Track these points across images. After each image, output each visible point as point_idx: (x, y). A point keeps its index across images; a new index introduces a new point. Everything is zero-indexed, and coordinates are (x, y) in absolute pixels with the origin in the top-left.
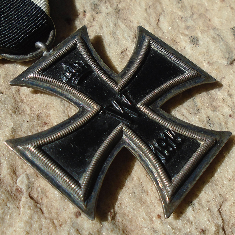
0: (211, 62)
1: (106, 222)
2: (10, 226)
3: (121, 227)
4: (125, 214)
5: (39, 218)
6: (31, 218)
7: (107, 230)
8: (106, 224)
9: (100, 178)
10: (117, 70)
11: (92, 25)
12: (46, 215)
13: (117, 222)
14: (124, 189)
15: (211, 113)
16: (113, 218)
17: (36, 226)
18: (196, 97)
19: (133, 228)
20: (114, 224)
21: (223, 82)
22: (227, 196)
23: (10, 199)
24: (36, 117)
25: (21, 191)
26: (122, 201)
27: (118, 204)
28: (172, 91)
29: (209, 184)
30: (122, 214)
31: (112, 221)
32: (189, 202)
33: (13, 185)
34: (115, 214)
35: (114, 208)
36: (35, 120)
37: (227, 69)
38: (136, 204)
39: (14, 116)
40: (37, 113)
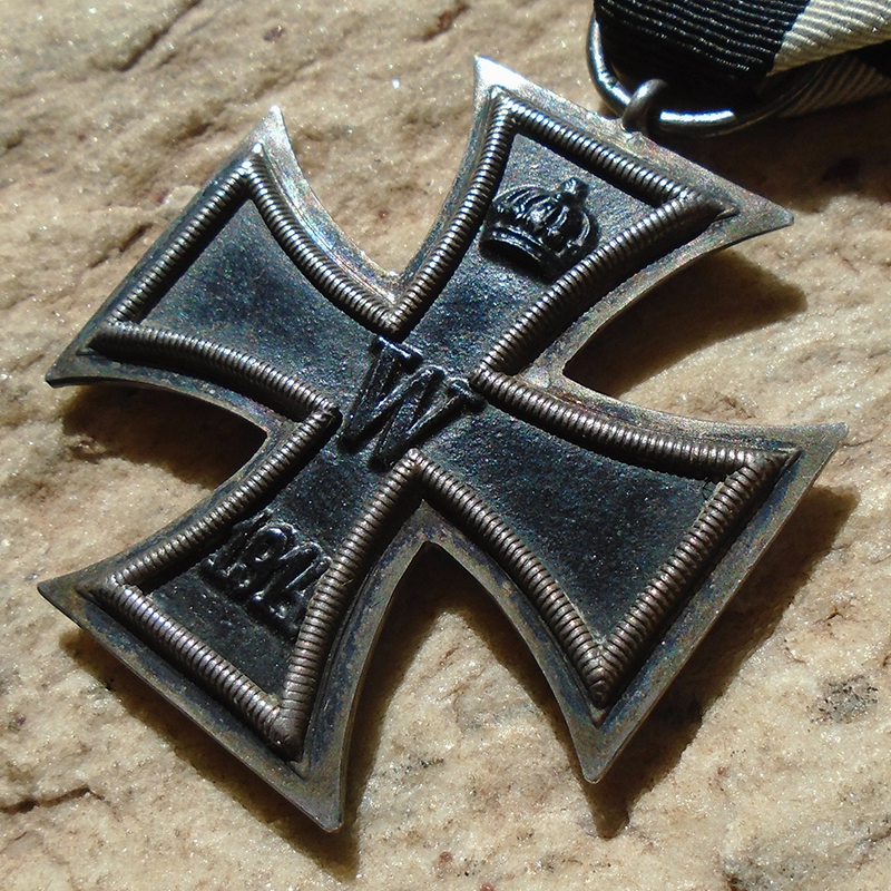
0: (730, 784)
1: (61, 431)
2: (62, 199)
3: (54, 480)
4: (94, 489)
5: (78, 259)
6: (75, 239)
7: (40, 437)
8: (56, 430)
9: (160, 377)
10: (628, 390)
11: (857, 265)
12: (88, 276)
13: (66, 465)
14: (173, 482)
15: (456, 775)
16: (78, 454)
17: (54, 254)
18: (538, 715)
19: (53, 515)
20: (61, 457)
21: (622, 842)
22: (128, 822)
23: (132, 182)
24: (404, 180)
25: (160, 200)
26: (133, 477)
27: (125, 465)
28: (506, 585)
29: (173, 754)
30: (93, 480)
31: (67, 449)
32: (112, 681)
33: (176, 177)
34: (93, 458)
35: (112, 454)
36: (386, 183)
37: (697, 863)
38: (121, 520)
39: (396, 122)
40: (421, 182)
